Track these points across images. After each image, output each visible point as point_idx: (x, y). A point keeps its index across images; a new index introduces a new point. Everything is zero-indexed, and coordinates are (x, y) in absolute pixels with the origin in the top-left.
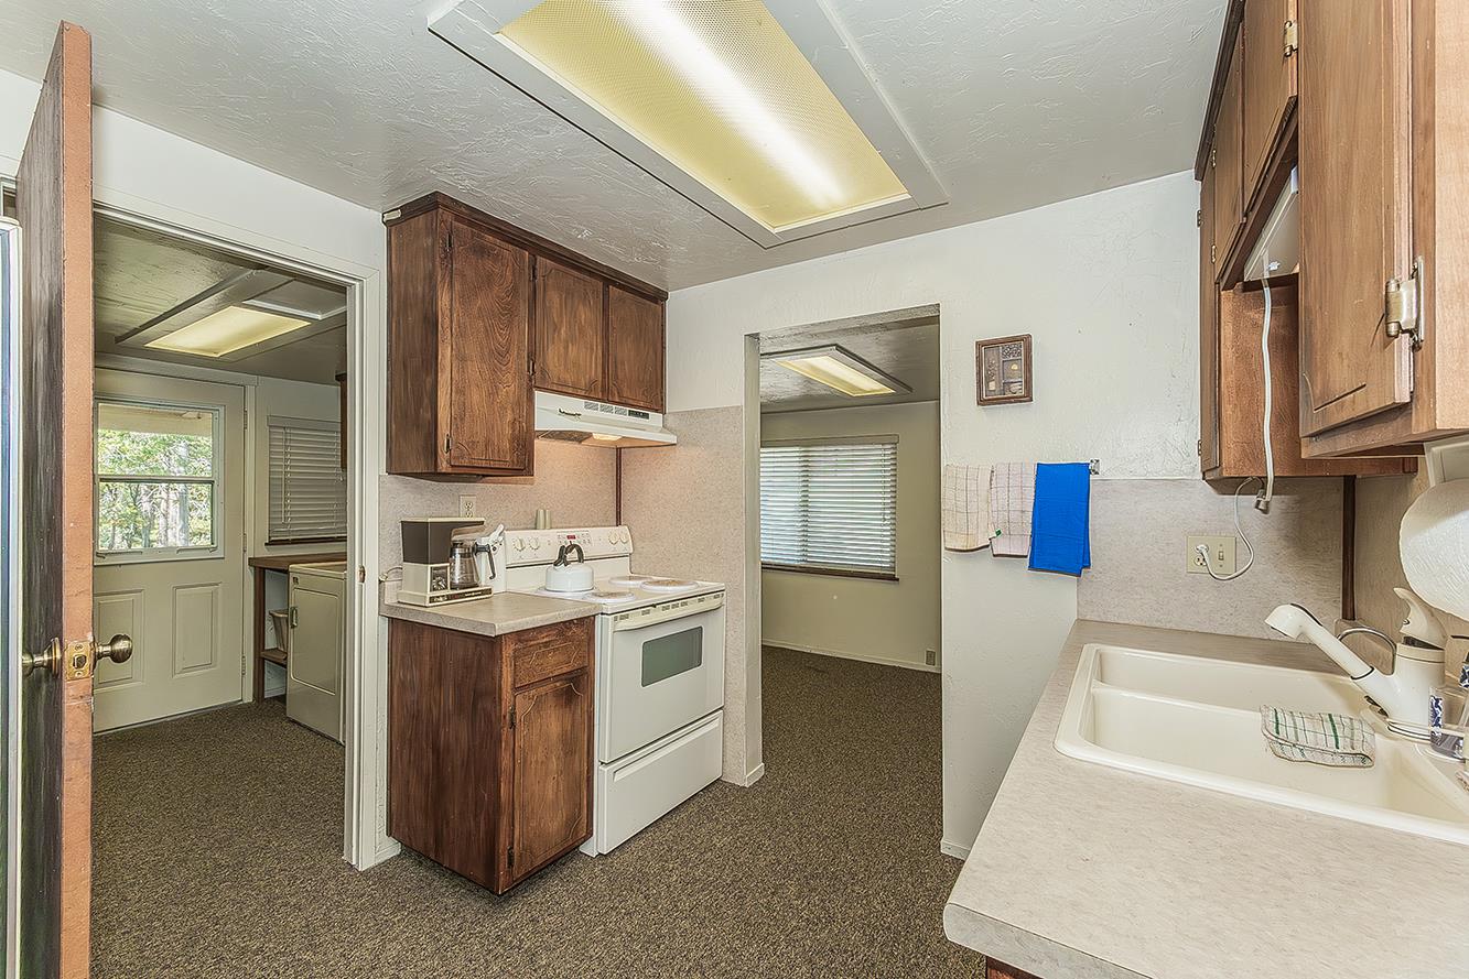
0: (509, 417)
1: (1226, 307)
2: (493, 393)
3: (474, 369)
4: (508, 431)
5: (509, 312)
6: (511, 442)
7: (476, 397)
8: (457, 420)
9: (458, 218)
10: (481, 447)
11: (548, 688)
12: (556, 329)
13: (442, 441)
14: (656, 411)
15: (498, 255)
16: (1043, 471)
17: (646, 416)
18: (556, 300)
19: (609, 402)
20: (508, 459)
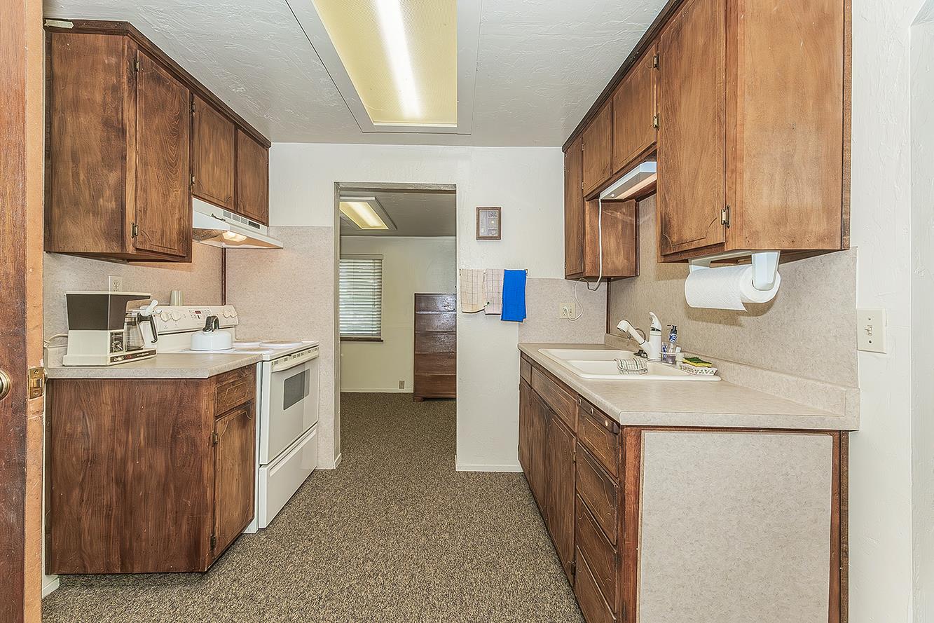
0: (177, 216)
1: (587, 208)
2: (165, 195)
3: (153, 174)
4: (176, 226)
5: (176, 133)
6: (179, 234)
7: (155, 196)
8: (141, 213)
9: (140, 48)
10: (158, 236)
11: (234, 415)
12: (207, 152)
13: (129, 229)
14: (263, 224)
15: (169, 86)
16: (508, 274)
17: (258, 227)
18: (207, 131)
19: (237, 213)
20: (177, 249)
